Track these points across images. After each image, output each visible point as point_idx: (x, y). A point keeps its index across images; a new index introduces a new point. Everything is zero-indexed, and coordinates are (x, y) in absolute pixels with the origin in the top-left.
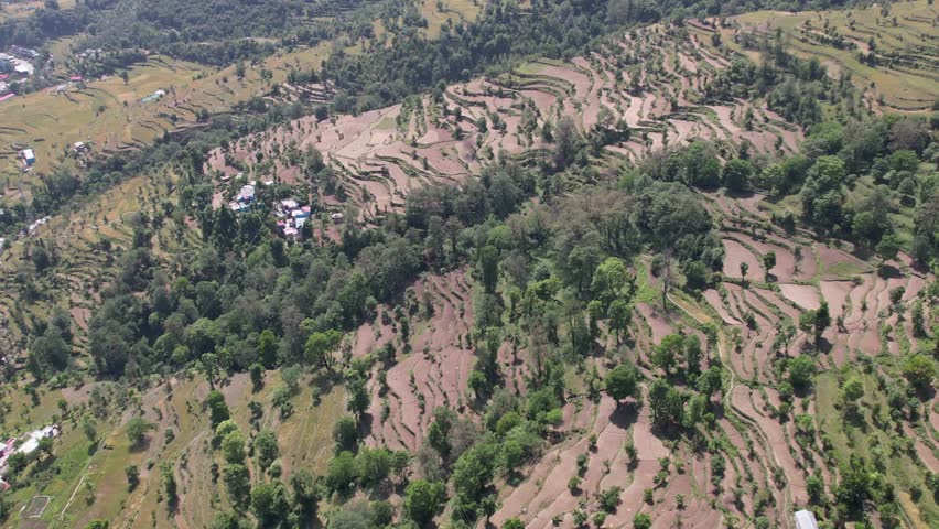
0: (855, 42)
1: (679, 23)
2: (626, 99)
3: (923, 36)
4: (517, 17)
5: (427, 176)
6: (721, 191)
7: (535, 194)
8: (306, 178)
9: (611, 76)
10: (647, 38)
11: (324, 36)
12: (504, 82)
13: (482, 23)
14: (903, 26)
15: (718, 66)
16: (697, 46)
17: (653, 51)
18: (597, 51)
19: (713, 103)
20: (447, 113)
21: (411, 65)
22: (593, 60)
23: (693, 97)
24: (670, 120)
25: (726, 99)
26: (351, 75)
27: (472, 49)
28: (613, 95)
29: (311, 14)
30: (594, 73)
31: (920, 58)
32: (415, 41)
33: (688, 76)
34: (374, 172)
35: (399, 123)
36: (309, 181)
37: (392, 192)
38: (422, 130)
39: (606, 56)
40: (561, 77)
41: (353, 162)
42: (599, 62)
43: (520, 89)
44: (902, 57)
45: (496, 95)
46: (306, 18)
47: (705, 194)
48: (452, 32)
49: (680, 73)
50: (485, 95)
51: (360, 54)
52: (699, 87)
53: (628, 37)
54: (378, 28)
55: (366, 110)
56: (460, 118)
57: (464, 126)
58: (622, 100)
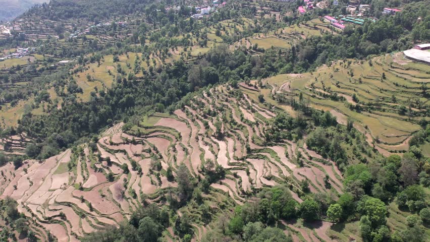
0: (344, 96)
1: (235, 86)
2: (215, 143)
3: (381, 90)
4: (136, 83)
5: (93, 217)
6: (300, 221)
7: (169, 225)
8: (7, 224)
9: (201, 124)
10: (218, 96)
11: (21, 97)
12: (135, 133)
13: (116, 89)
14: (365, 83)
15: (268, 117)
16: (250, 102)
17: (224, 105)
18: (189, 106)
19: (271, 145)
20: (101, 160)
21: (75, 120)
22: (187, 112)
23: (259, 142)
24: (248, 160)
25: (278, 141)
26: (37, 129)
27: (112, 105)
28: (206, 139)
29: (13, 81)
30: (190, 122)
31: (384, 104)
32: (76, 104)
33: (251, 125)
34: (55, 216)
35: (70, 168)
36: (9, 226)
37: (69, 233)
38: (86, 176)
39: (194, 109)
40: (170, 126)
41: (40, 208)
42: (192, 114)
43: (146, 138)
44: (374, 105)
45: (131, 142)
46: (10, 83)
47: (290, 226)
48: (98, 96)
49: (245, 123)
50: (124, 144)
51: (42, 114)
52: (261, 134)
53: (205, 95)
54: (53, 95)
55: (47, 157)
56: (110, 163)
57: (114, 169)
58: (213, 144)
